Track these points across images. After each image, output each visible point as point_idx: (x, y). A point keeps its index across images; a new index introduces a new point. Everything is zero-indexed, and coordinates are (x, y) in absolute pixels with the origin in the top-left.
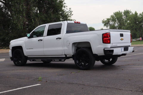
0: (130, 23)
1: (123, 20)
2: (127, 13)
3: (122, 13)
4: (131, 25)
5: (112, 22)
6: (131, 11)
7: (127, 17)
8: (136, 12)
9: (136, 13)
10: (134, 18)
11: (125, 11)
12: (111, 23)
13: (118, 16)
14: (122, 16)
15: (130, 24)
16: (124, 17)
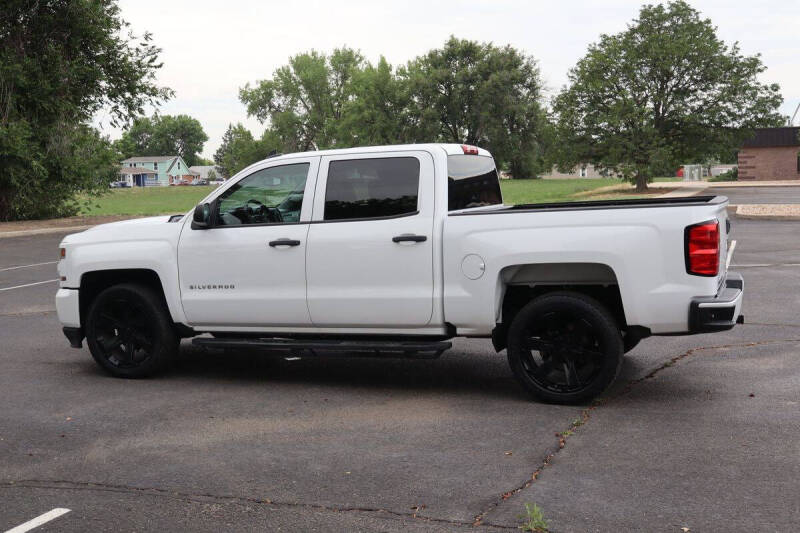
0: (362, 104)
1: (329, 92)
2: (345, 60)
3: (323, 61)
4: (366, 113)
5: (283, 98)
6: (362, 54)
7: (344, 78)
8: (383, 59)
9: (384, 67)
10: (377, 87)
11: (337, 52)
12: (279, 101)
13: (310, 74)
14: (324, 73)
15: (360, 110)
16: (333, 79)
